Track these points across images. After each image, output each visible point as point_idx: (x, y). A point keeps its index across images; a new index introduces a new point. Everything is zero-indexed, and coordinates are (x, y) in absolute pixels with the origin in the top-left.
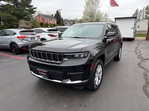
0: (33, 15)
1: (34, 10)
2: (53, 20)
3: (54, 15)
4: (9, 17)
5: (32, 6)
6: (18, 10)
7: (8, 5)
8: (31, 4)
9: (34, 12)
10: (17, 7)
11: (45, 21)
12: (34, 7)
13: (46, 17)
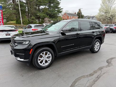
0: (60, 14)
1: (61, 10)
2: (75, 17)
3: (77, 13)
4: (44, 16)
5: (60, 7)
6: (50, 11)
7: (45, 8)
8: (59, 6)
9: (60, 12)
10: (50, 9)
11: (69, 18)
12: (61, 8)
13: (70, 15)
